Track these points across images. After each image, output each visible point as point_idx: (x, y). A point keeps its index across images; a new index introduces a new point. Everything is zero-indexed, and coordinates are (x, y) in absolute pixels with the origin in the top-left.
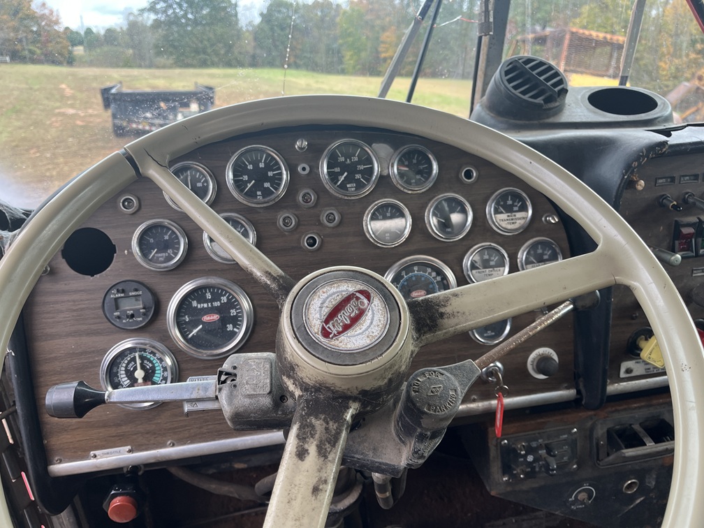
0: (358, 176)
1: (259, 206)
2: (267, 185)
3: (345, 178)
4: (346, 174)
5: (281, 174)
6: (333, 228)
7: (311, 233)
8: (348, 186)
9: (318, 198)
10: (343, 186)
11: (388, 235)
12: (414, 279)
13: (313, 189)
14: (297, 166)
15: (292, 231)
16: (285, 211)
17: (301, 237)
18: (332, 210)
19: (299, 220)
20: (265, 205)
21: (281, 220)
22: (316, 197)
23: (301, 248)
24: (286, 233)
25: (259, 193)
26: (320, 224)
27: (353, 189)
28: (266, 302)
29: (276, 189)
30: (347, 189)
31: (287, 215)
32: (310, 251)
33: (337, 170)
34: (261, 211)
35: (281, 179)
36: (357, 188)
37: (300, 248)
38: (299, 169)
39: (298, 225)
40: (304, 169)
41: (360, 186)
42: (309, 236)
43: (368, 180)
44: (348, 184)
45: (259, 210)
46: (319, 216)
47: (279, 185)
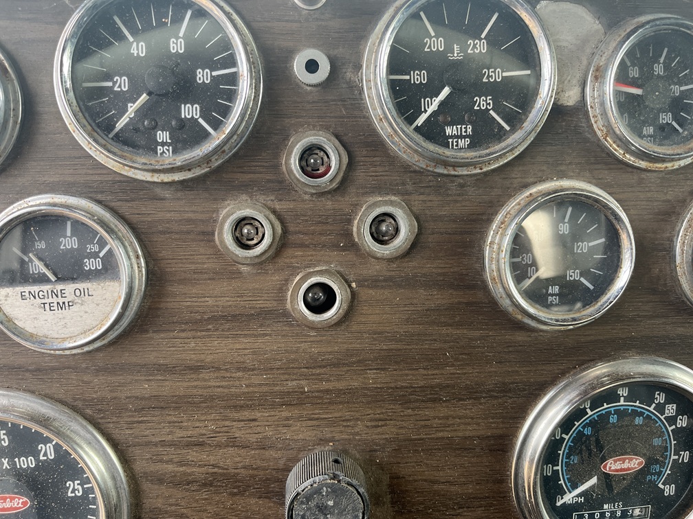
0: (483, 103)
1: (157, 178)
2: (190, 111)
3: (442, 104)
4: (446, 91)
5: (233, 79)
6: (391, 260)
7: (320, 273)
8: (449, 131)
9: (351, 165)
10: (432, 132)
11: (556, 289)
12: (613, 419)
13: (337, 137)
14: (289, 54)
15: (261, 263)
16: (244, 197)
17: (287, 281)
18: (392, 203)
19: (285, 231)
20: (177, 177)
21: (228, 226)
22: (345, 160)
23: (286, 314)
24: (244, 269)
25: (162, 136)
26: (350, 245)
27: (463, 143)
28: (170, 467)
29: (217, 125)
30: (443, 141)
31: (247, 212)
32: (312, 326)
33: (419, 77)
34: (167, 194)
35: (231, 96)
36: (476, 141)
37: (285, 316)
38: (298, 66)
39: (281, 246)
40: (312, 66)
41: (485, 133)
42: (314, 280)
43: (515, 120)
44: (452, 124)
45: (159, 191)
46: (349, 222)
47: (226, 112)
